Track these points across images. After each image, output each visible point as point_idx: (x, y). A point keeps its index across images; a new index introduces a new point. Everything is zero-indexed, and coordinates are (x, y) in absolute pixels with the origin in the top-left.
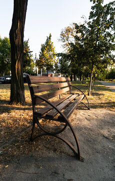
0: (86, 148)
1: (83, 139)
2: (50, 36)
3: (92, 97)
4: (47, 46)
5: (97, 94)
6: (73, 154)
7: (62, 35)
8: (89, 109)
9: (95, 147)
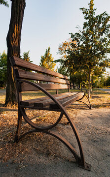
0: (92, 150)
1: (86, 139)
2: (49, 49)
3: (93, 99)
4: (46, 58)
5: (97, 97)
6: (73, 159)
7: (60, 48)
8: (90, 109)
9: (104, 148)
